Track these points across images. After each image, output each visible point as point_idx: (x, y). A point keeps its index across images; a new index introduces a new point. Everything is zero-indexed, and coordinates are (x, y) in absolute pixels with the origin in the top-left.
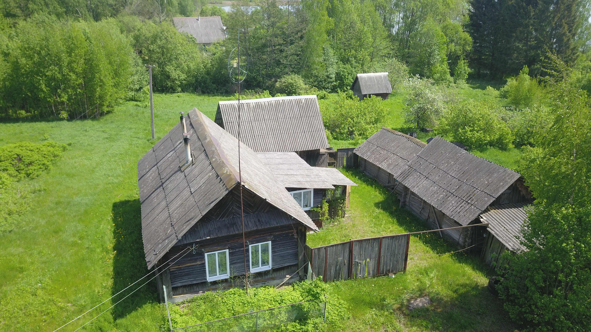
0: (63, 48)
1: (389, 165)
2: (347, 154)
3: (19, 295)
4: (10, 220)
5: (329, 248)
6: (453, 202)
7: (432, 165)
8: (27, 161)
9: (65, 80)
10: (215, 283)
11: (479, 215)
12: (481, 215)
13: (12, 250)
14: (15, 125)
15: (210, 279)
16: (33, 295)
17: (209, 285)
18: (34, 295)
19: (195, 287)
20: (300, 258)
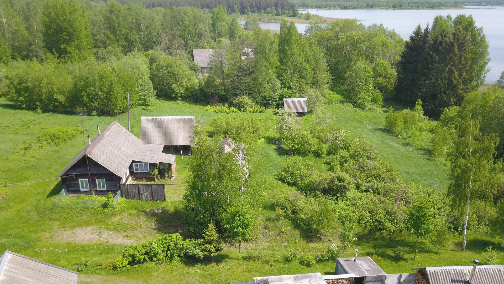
4: (36, 161)
5: (128, 185)
8: (58, 137)
13: (29, 172)
17: (81, 192)
19: (76, 192)
20: (117, 187)
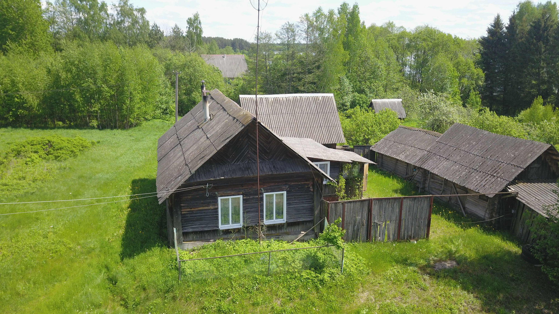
0: (99, 62)
1: (406, 157)
2: (364, 151)
3: (31, 236)
4: (33, 185)
5: (346, 205)
6: (477, 177)
7: (452, 148)
8: (57, 147)
9: (99, 92)
10: (227, 232)
11: (506, 186)
12: (509, 187)
14: (52, 131)
15: (222, 227)
16: (44, 238)
17: (221, 233)
18: (46, 237)
19: (206, 235)
20: (316, 212)
